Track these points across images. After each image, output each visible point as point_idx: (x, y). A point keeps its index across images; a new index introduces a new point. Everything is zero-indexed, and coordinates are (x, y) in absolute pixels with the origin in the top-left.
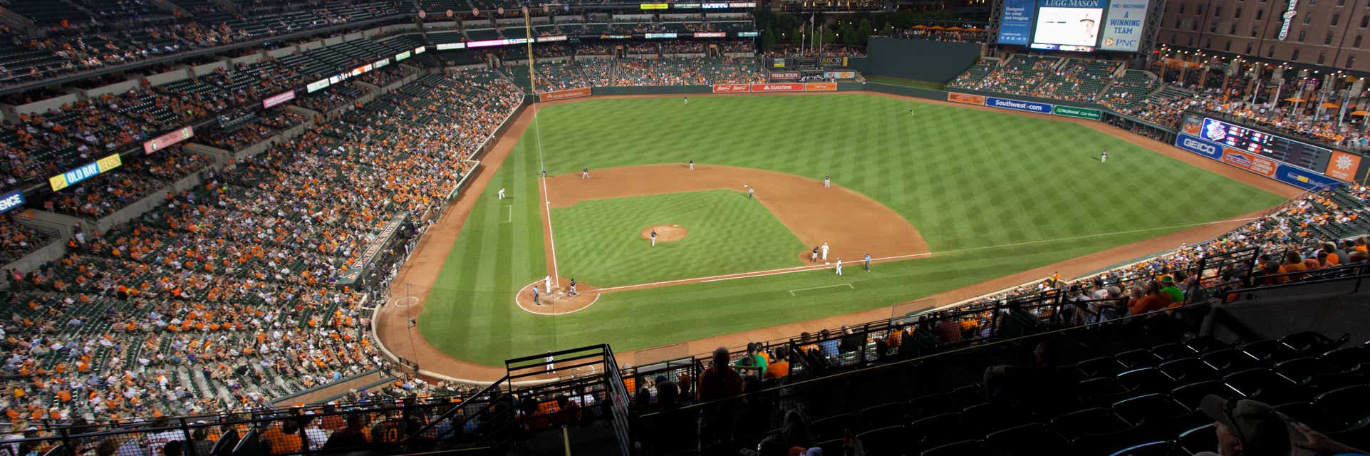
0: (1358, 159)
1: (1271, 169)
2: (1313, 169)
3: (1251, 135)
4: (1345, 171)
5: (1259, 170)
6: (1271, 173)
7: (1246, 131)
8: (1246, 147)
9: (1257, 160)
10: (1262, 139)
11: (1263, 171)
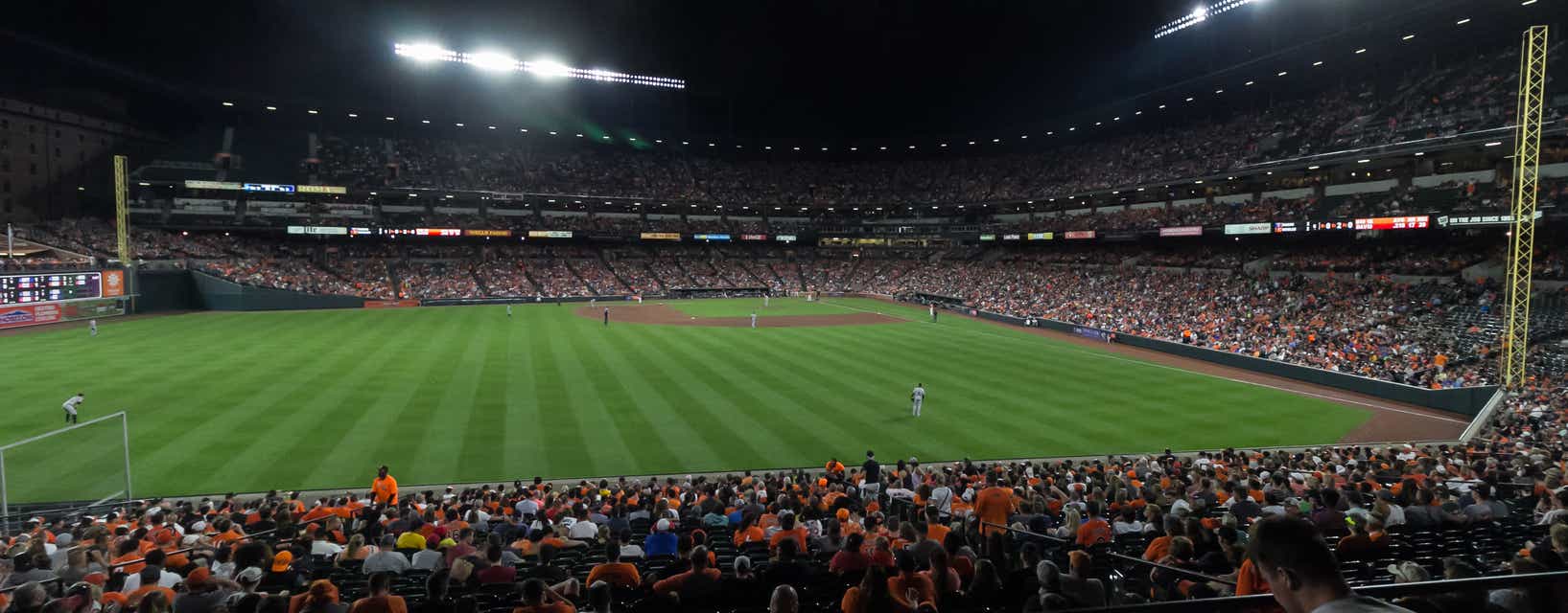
0: (121, 272)
1: (57, 312)
2: (91, 296)
3: (17, 282)
4: (117, 287)
5: (43, 319)
6: (58, 317)
7: (8, 279)
8: (17, 299)
9: (38, 309)
10: (32, 282)
11: (53, 318)
